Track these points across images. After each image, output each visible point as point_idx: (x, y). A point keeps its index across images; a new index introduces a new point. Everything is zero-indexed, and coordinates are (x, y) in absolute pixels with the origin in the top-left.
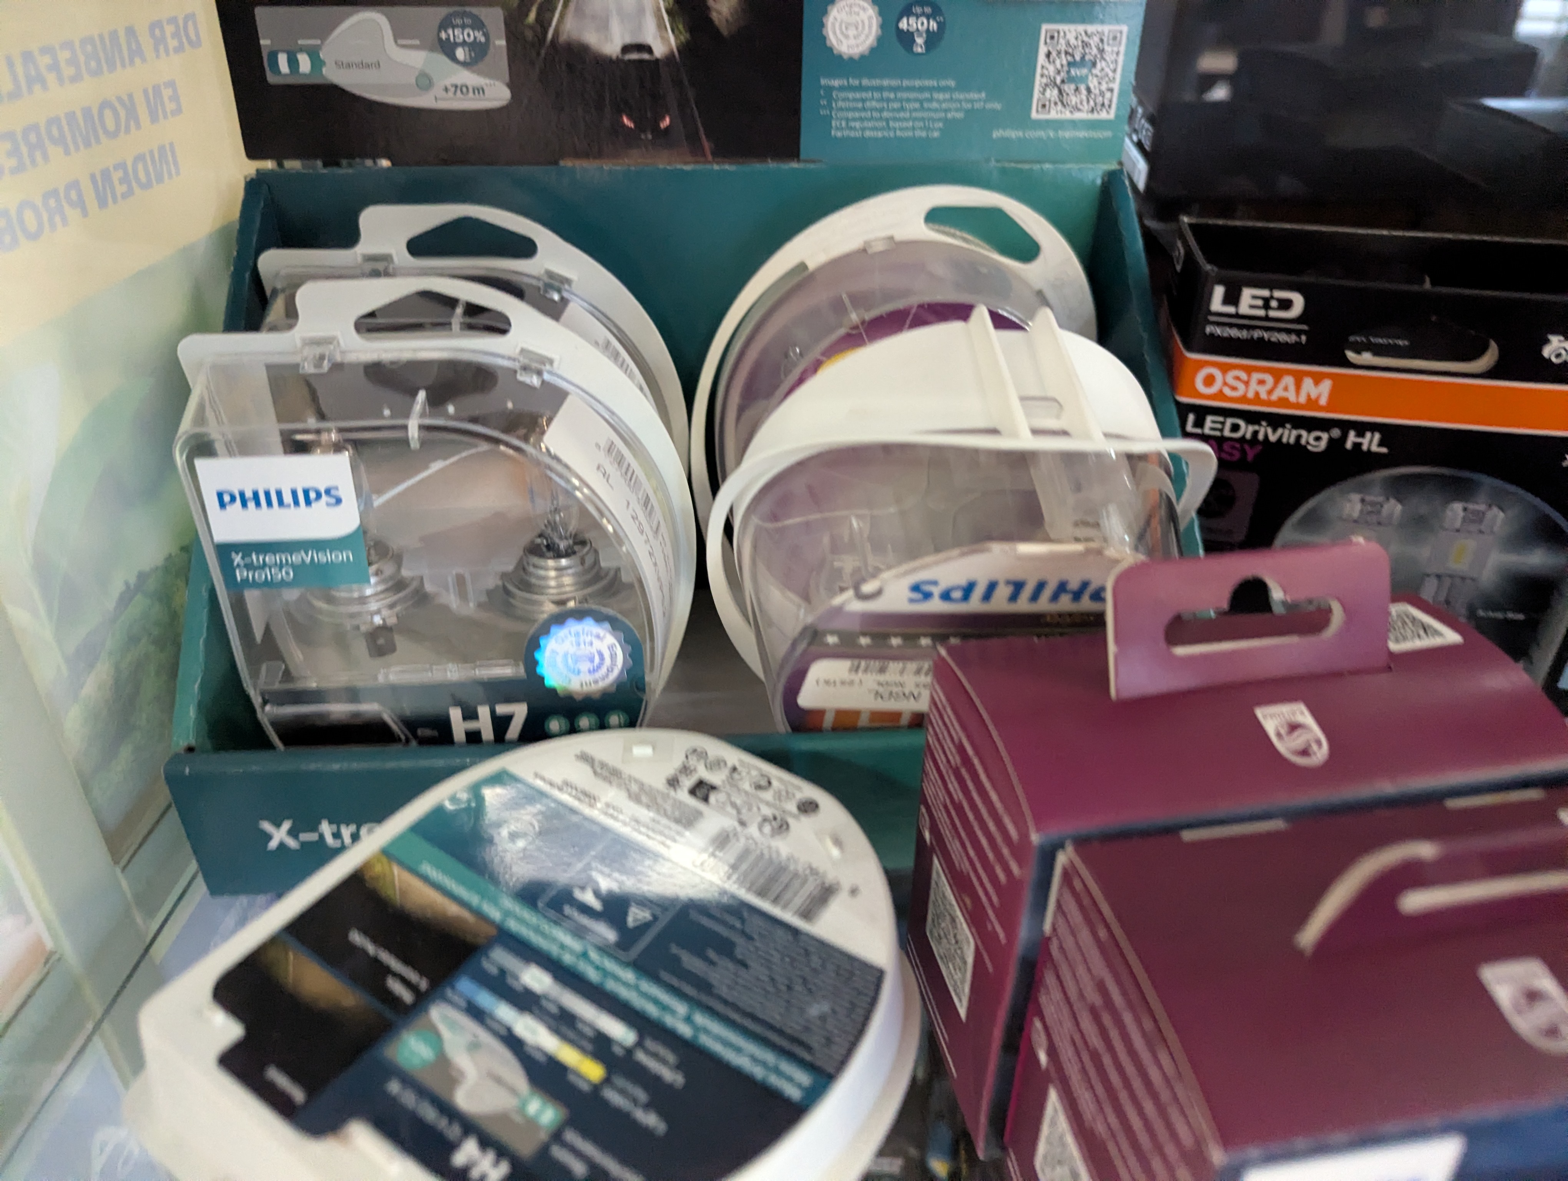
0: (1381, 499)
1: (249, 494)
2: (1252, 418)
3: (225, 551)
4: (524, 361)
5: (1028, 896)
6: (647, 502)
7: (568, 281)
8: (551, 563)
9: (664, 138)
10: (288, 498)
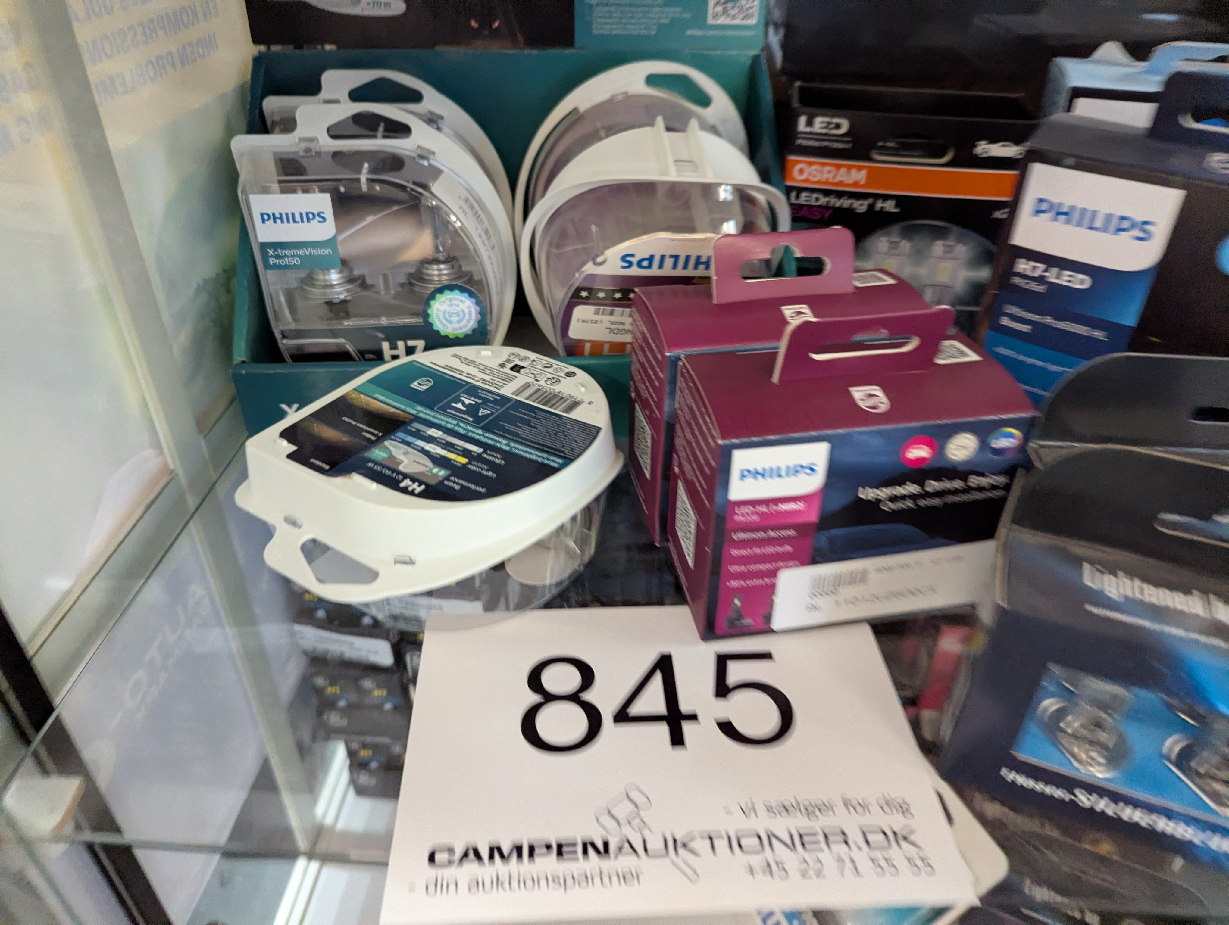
0: (898, 240)
1: (277, 215)
2: (826, 193)
3: (264, 246)
4: (419, 152)
5: (667, 389)
6: (487, 232)
7: (442, 118)
8: (435, 267)
9: (495, 34)
10: (298, 218)
